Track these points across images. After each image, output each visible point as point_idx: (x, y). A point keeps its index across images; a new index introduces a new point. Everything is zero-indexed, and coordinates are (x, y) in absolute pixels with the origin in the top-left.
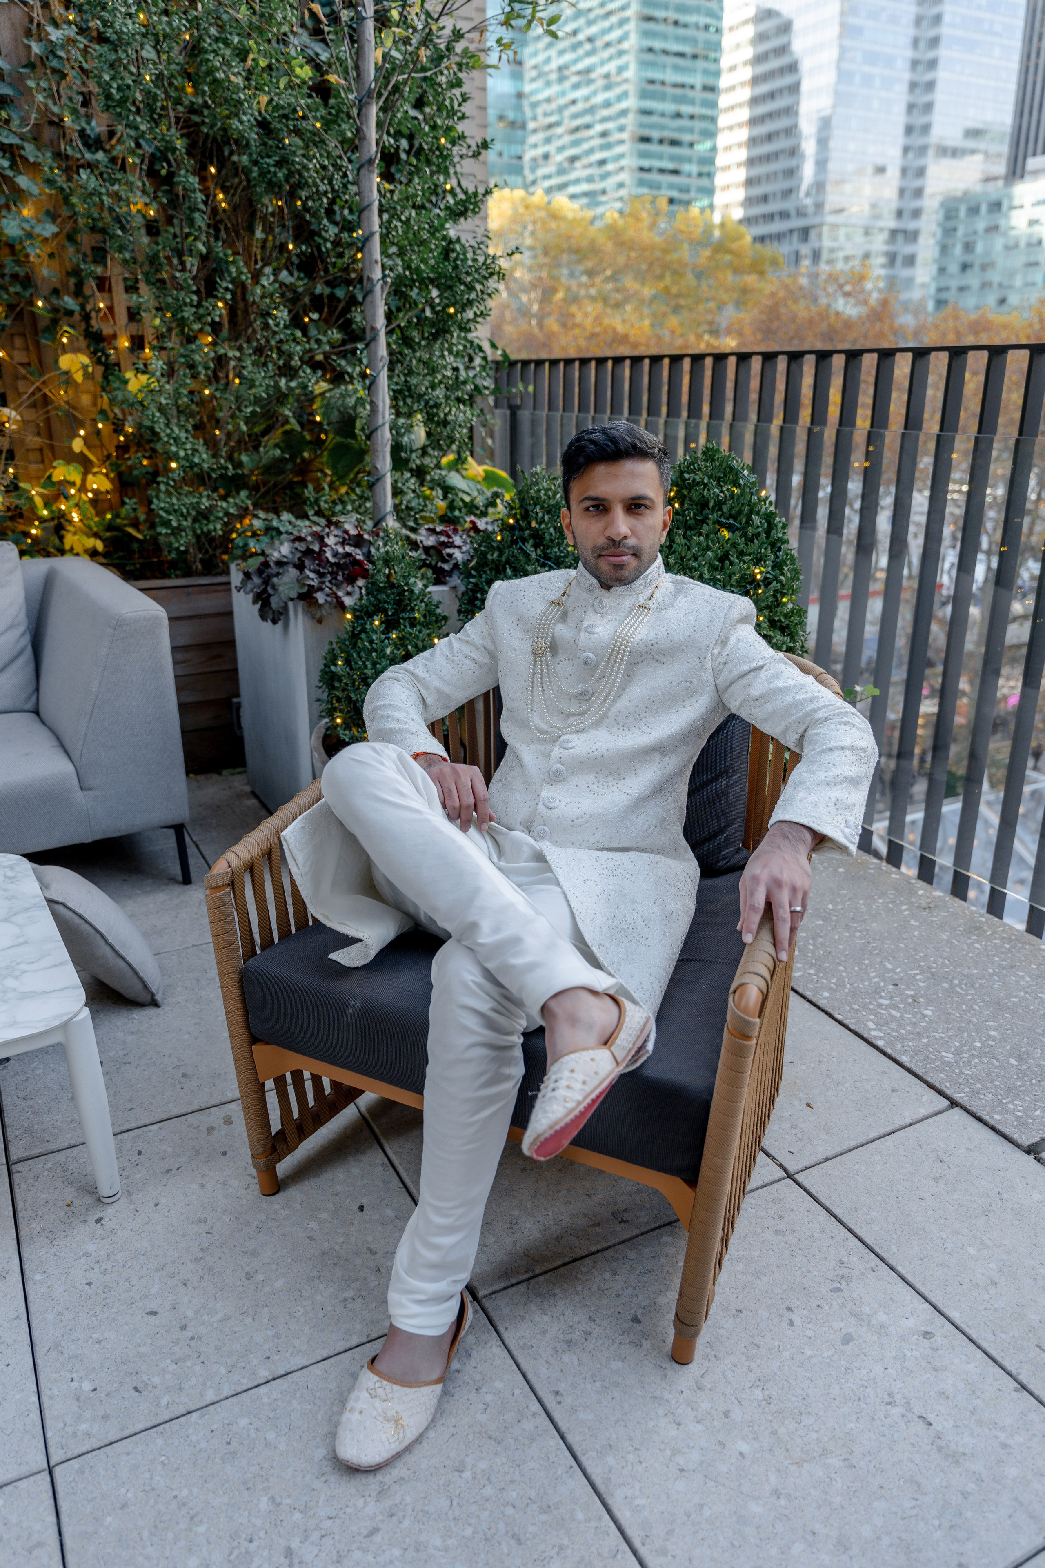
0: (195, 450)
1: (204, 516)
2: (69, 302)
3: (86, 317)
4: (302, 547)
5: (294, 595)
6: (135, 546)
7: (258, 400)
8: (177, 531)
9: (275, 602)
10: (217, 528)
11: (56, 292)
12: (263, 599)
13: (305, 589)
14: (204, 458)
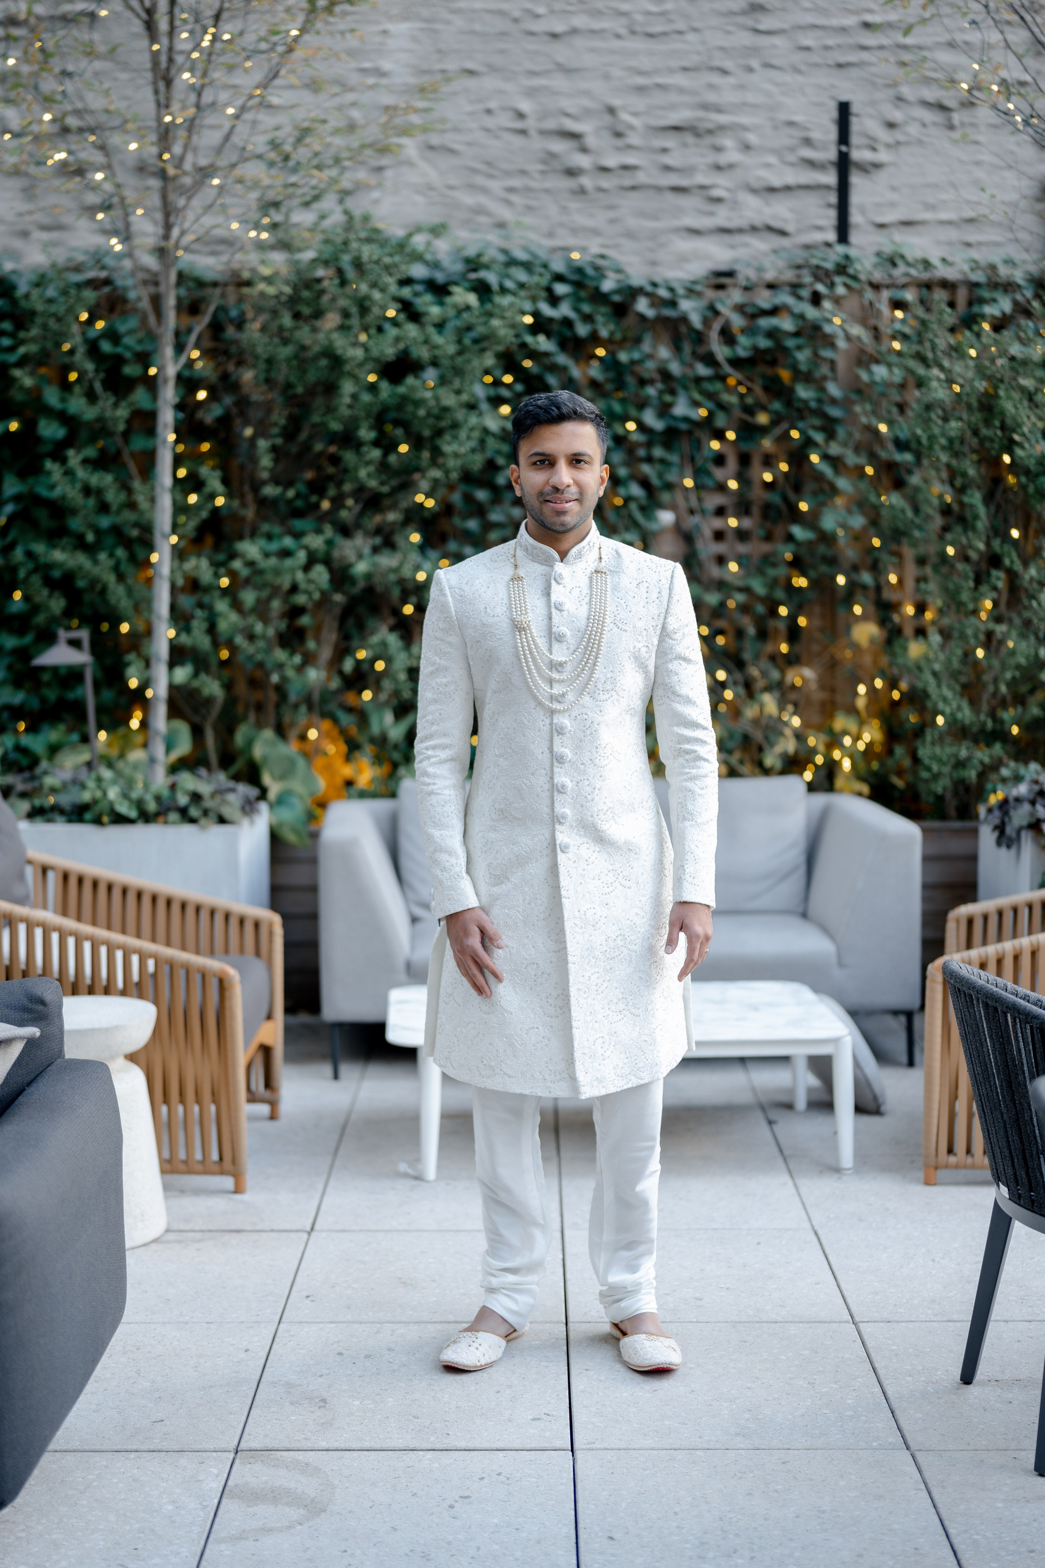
0: (959, 708)
1: (960, 764)
2: (866, 578)
3: (878, 589)
4: (1036, 788)
5: (1025, 823)
6: (896, 794)
7: (1018, 667)
8: (936, 777)
9: (1009, 830)
10: (972, 775)
11: (855, 568)
12: (1000, 829)
13: (1033, 820)
14: (966, 714)
